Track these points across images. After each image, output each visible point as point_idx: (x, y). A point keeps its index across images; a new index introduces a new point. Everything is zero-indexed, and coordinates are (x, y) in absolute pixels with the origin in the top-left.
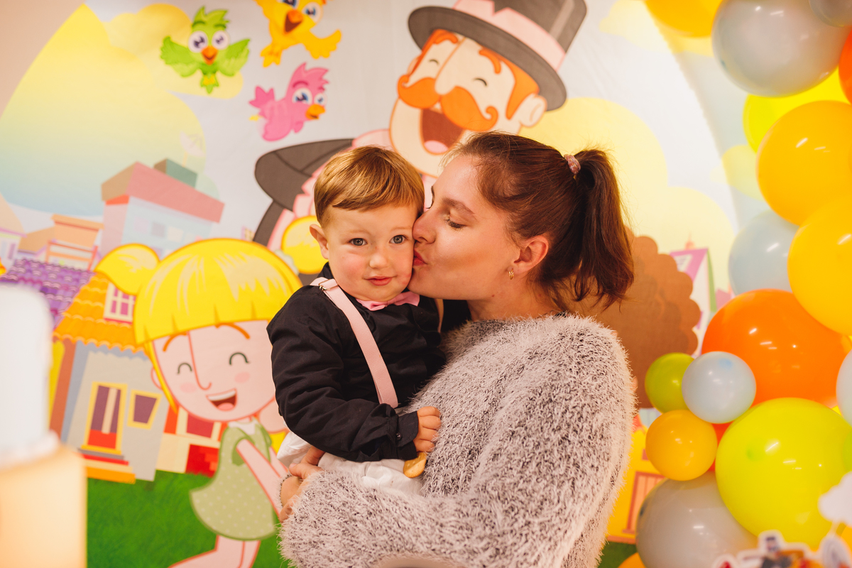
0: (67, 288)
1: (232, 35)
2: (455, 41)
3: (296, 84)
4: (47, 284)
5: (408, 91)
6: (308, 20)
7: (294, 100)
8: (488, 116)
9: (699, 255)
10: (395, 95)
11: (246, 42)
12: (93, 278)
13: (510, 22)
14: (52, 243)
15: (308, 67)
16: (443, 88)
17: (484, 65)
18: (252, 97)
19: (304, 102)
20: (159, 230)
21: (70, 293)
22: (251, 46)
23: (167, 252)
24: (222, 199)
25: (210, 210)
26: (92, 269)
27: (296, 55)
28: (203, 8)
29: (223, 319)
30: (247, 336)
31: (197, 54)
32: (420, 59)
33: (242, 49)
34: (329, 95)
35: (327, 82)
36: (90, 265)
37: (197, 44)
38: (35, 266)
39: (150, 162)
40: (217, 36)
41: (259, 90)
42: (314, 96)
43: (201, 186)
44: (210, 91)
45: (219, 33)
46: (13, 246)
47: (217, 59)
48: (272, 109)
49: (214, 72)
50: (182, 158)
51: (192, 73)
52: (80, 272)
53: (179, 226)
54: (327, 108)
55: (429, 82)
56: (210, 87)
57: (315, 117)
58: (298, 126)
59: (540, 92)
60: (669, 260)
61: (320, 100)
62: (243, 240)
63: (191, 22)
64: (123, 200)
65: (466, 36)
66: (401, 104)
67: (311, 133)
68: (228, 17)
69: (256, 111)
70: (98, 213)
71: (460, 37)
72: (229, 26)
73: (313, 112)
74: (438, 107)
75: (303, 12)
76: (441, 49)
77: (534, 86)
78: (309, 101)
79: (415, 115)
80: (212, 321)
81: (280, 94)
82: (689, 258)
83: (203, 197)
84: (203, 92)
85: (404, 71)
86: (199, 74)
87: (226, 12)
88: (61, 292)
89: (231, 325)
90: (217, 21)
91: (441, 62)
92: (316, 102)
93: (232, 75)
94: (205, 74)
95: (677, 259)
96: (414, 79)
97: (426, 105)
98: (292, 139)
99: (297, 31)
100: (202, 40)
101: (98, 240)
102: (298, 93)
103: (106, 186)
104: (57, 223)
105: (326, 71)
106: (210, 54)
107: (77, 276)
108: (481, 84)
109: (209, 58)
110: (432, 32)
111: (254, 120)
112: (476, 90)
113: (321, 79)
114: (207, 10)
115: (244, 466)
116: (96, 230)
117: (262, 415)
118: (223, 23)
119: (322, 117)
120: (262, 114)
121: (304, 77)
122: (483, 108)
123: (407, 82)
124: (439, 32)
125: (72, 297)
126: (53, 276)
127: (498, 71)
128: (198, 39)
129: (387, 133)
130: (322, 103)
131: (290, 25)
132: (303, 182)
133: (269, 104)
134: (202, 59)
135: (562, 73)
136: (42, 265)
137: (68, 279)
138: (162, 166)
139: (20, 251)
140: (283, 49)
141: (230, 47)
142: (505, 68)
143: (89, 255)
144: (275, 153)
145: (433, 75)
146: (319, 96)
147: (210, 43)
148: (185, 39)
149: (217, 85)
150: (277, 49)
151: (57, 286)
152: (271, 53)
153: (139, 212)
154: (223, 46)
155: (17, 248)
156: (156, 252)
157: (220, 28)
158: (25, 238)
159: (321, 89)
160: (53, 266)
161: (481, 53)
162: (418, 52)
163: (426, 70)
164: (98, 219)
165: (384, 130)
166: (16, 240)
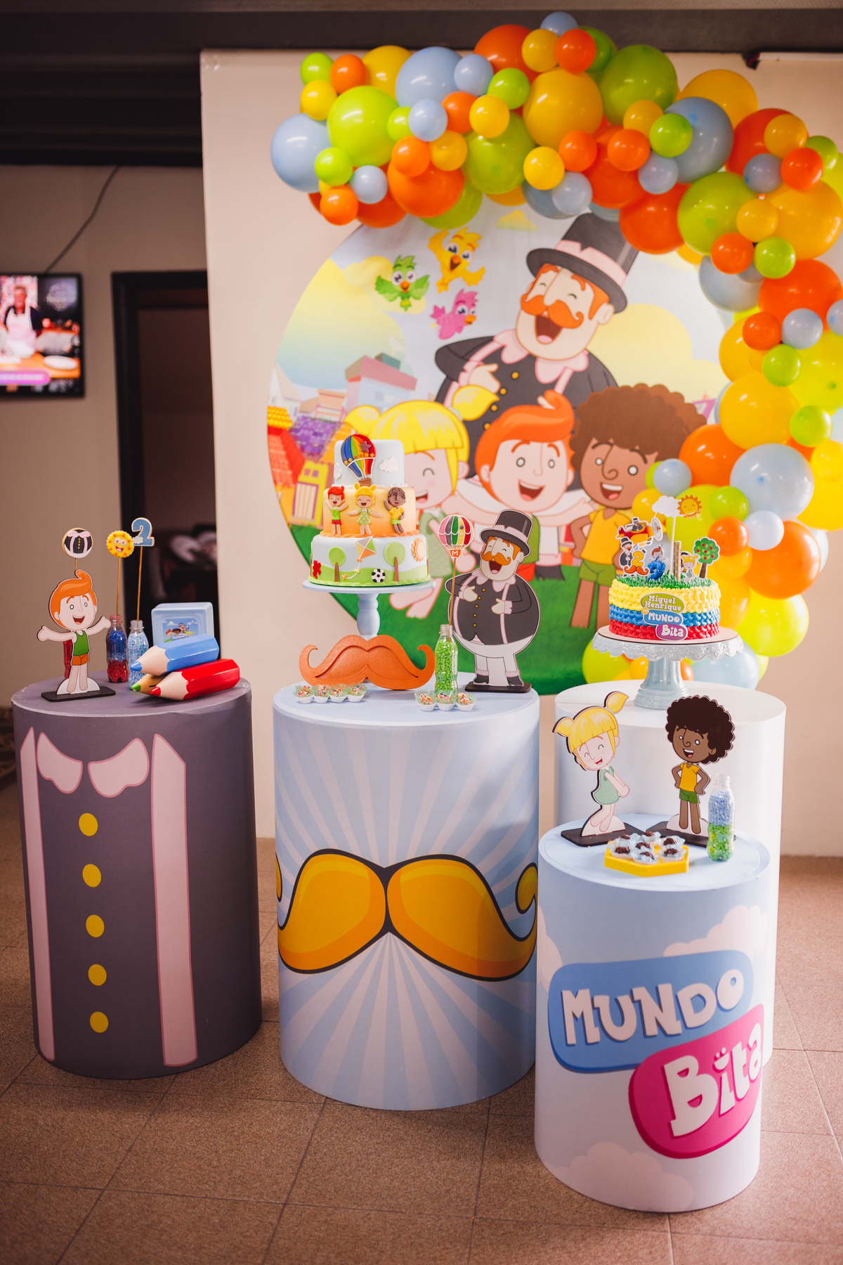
0: (328, 433)
1: (418, 273)
2: (557, 271)
3: (458, 303)
4: (317, 430)
5: (527, 304)
6: (464, 261)
7: (457, 313)
8: (577, 318)
9: (711, 403)
10: (519, 307)
11: (426, 277)
12: (343, 426)
13: (592, 256)
14: (318, 406)
15: (465, 292)
16: (549, 301)
17: (575, 285)
18: (432, 312)
19: (463, 314)
20: (379, 396)
21: (330, 436)
22: (430, 280)
23: (385, 409)
24: (416, 375)
25: (409, 383)
26: (342, 421)
27: (458, 284)
28: (400, 257)
29: (419, 448)
30: (433, 458)
31: (397, 285)
32: (534, 283)
33: (424, 283)
34: (479, 308)
35: (476, 301)
36: (341, 418)
37: (397, 279)
38: (309, 420)
39: (373, 355)
40: (409, 274)
41: (436, 308)
42: (469, 309)
43: (403, 369)
44: (406, 310)
45: (410, 272)
46: (296, 409)
47: (409, 289)
48: (444, 319)
49: (408, 297)
50: (392, 353)
51: (395, 299)
52: (335, 423)
53: (391, 393)
54: (478, 317)
55: (540, 298)
56: (406, 307)
57: (470, 323)
58: (460, 329)
59: (610, 302)
60: (692, 407)
61: (473, 312)
62: (429, 401)
63: (392, 266)
64: (358, 379)
65: (563, 266)
66: (523, 313)
67: (468, 333)
68: (415, 261)
69: (434, 321)
70: (344, 388)
71: (559, 268)
72: (416, 267)
73: (469, 320)
74: (545, 314)
75: (461, 256)
76: (548, 276)
77: (606, 297)
78: (466, 314)
79: (531, 320)
80: (412, 449)
81: (448, 310)
82: (704, 405)
83: (405, 376)
84: (402, 310)
85: (524, 291)
86: (399, 299)
87: (413, 257)
88: (325, 435)
89: (424, 452)
90: (408, 264)
91: (548, 284)
92: (471, 314)
93: (418, 298)
94: (403, 298)
95: (697, 406)
96: (531, 296)
97: (538, 312)
98: (457, 338)
99: (458, 269)
100: (400, 277)
101: (344, 403)
102: (460, 308)
103: (348, 371)
104: (321, 394)
105: (475, 294)
106: (405, 286)
107: (333, 425)
108: (572, 297)
109: (405, 288)
110: (541, 265)
111: (433, 326)
112: (570, 302)
113: (473, 299)
114: (403, 257)
115: (433, 535)
116: (343, 397)
117: (443, 505)
118: (412, 265)
119: (475, 323)
120: (438, 323)
121: (463, 298)
122: (574, 313)
123: (526, 298)
124: (546, 265)
125: (331, 437)
126: (319, 426)
127: (583, 289)
128: (397, 276)
129: (514, 332)
130: (474, 314)
131: (453, 266)
132: (464, 364)
133: (442, 316)
134: (400, 290)
135: (625, 289)
136: (313, 420)
137: (328, 427)
138: (380, 357)
139: (301, 412)
140: (450, 281)
141: (418, 281)
142: (588, 287)
143: (339, 413)
144: (447, 347)
145: (542, 293)
146: (472, 310)
147: (405, 279)
148: (390, 277)
149: (410, 305)
150: (446, 281)
151: (322, 431)
152: (442, 284)
153: (368, 386)
154: (413, 280)
155: (298, 410)
156: (379, 410)
157: (411, 269)
158: (303, 404)
159: (473, 305)
160: (320, 420)
161: (573, 278)
162: (532, 278)
163: (538, 290)
164: (343, 391)
165: (513, 330)
166: (298, 405)
